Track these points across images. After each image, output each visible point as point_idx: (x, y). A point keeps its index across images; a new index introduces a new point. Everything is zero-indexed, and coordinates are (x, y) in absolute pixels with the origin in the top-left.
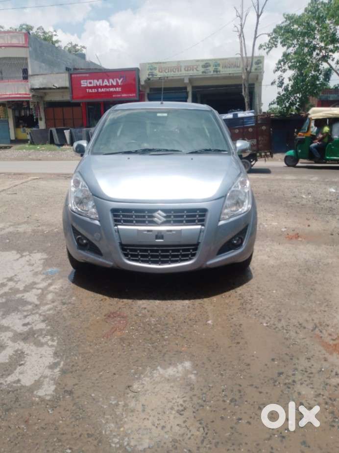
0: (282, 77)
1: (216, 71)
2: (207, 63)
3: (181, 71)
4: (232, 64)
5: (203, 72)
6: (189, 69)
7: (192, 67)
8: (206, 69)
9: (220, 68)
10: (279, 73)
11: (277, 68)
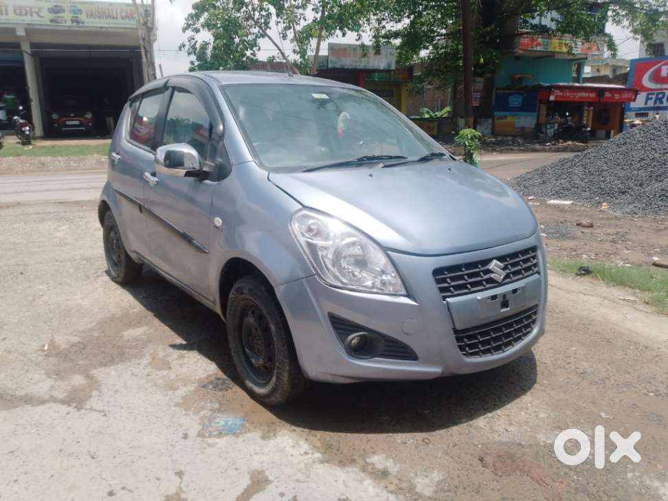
0: (193, 39)
1: (76, 20)
2: (56, 6)
3: (7, 14)
4: (104, 13)
5: (52, 21)
6: (24, 12)
7: (28, 9)
8: (56, 15)
9: (83, 17)
10: (189, 33)
11: (187, 24)
